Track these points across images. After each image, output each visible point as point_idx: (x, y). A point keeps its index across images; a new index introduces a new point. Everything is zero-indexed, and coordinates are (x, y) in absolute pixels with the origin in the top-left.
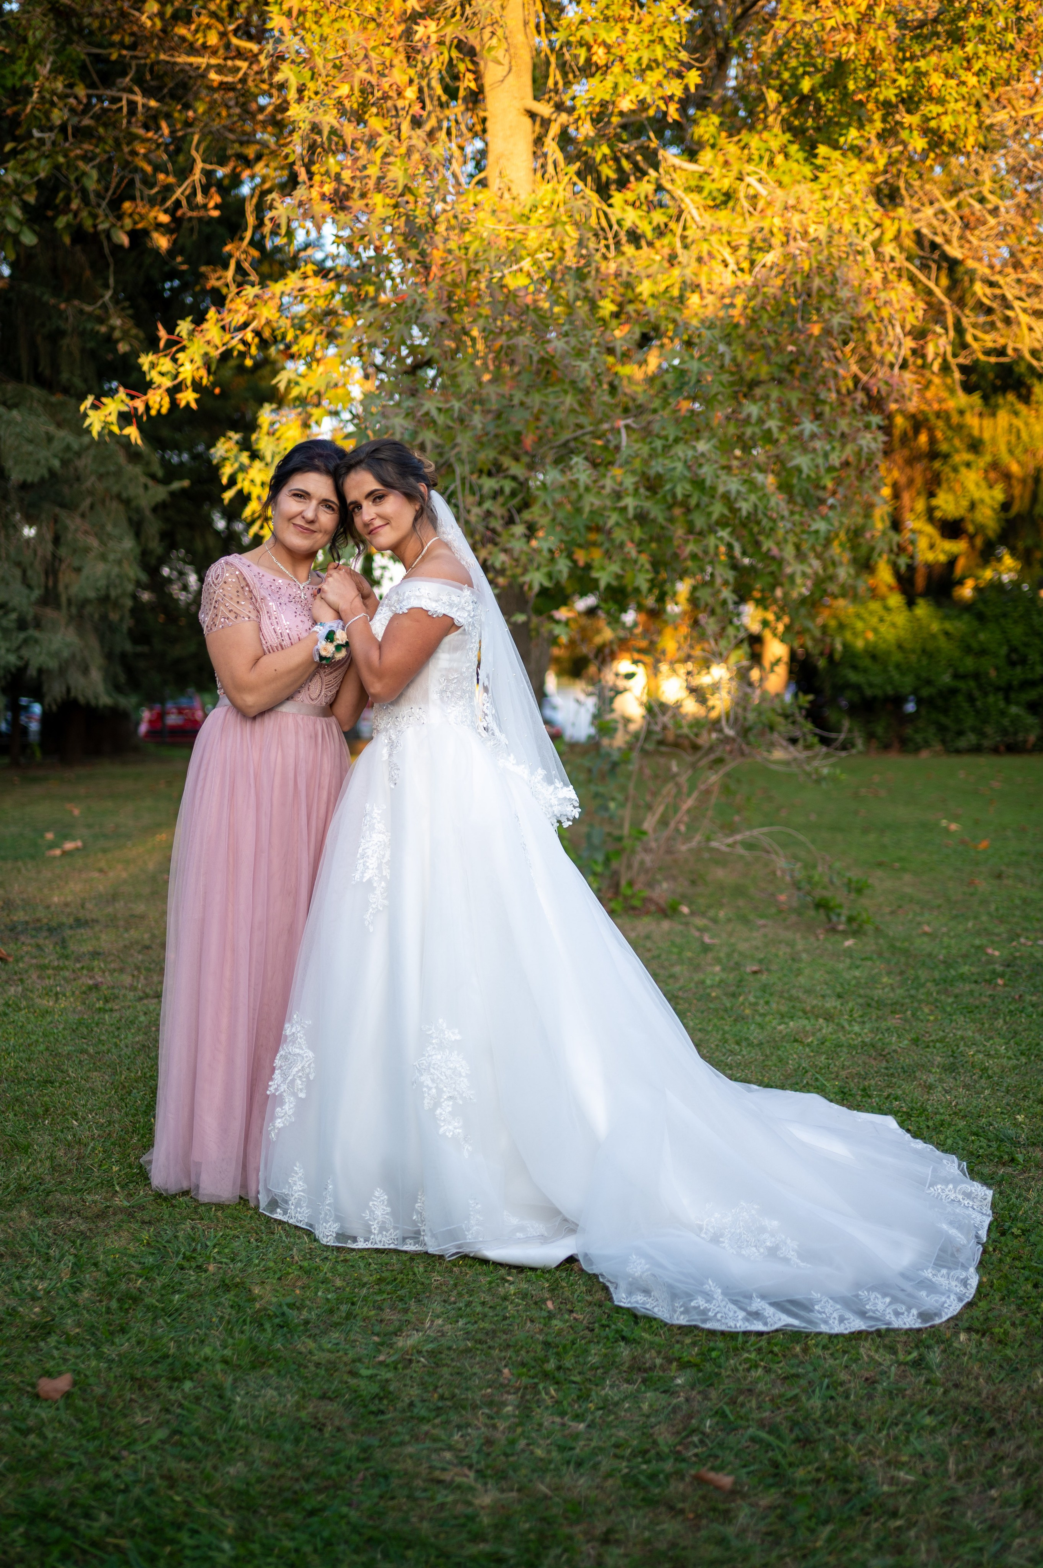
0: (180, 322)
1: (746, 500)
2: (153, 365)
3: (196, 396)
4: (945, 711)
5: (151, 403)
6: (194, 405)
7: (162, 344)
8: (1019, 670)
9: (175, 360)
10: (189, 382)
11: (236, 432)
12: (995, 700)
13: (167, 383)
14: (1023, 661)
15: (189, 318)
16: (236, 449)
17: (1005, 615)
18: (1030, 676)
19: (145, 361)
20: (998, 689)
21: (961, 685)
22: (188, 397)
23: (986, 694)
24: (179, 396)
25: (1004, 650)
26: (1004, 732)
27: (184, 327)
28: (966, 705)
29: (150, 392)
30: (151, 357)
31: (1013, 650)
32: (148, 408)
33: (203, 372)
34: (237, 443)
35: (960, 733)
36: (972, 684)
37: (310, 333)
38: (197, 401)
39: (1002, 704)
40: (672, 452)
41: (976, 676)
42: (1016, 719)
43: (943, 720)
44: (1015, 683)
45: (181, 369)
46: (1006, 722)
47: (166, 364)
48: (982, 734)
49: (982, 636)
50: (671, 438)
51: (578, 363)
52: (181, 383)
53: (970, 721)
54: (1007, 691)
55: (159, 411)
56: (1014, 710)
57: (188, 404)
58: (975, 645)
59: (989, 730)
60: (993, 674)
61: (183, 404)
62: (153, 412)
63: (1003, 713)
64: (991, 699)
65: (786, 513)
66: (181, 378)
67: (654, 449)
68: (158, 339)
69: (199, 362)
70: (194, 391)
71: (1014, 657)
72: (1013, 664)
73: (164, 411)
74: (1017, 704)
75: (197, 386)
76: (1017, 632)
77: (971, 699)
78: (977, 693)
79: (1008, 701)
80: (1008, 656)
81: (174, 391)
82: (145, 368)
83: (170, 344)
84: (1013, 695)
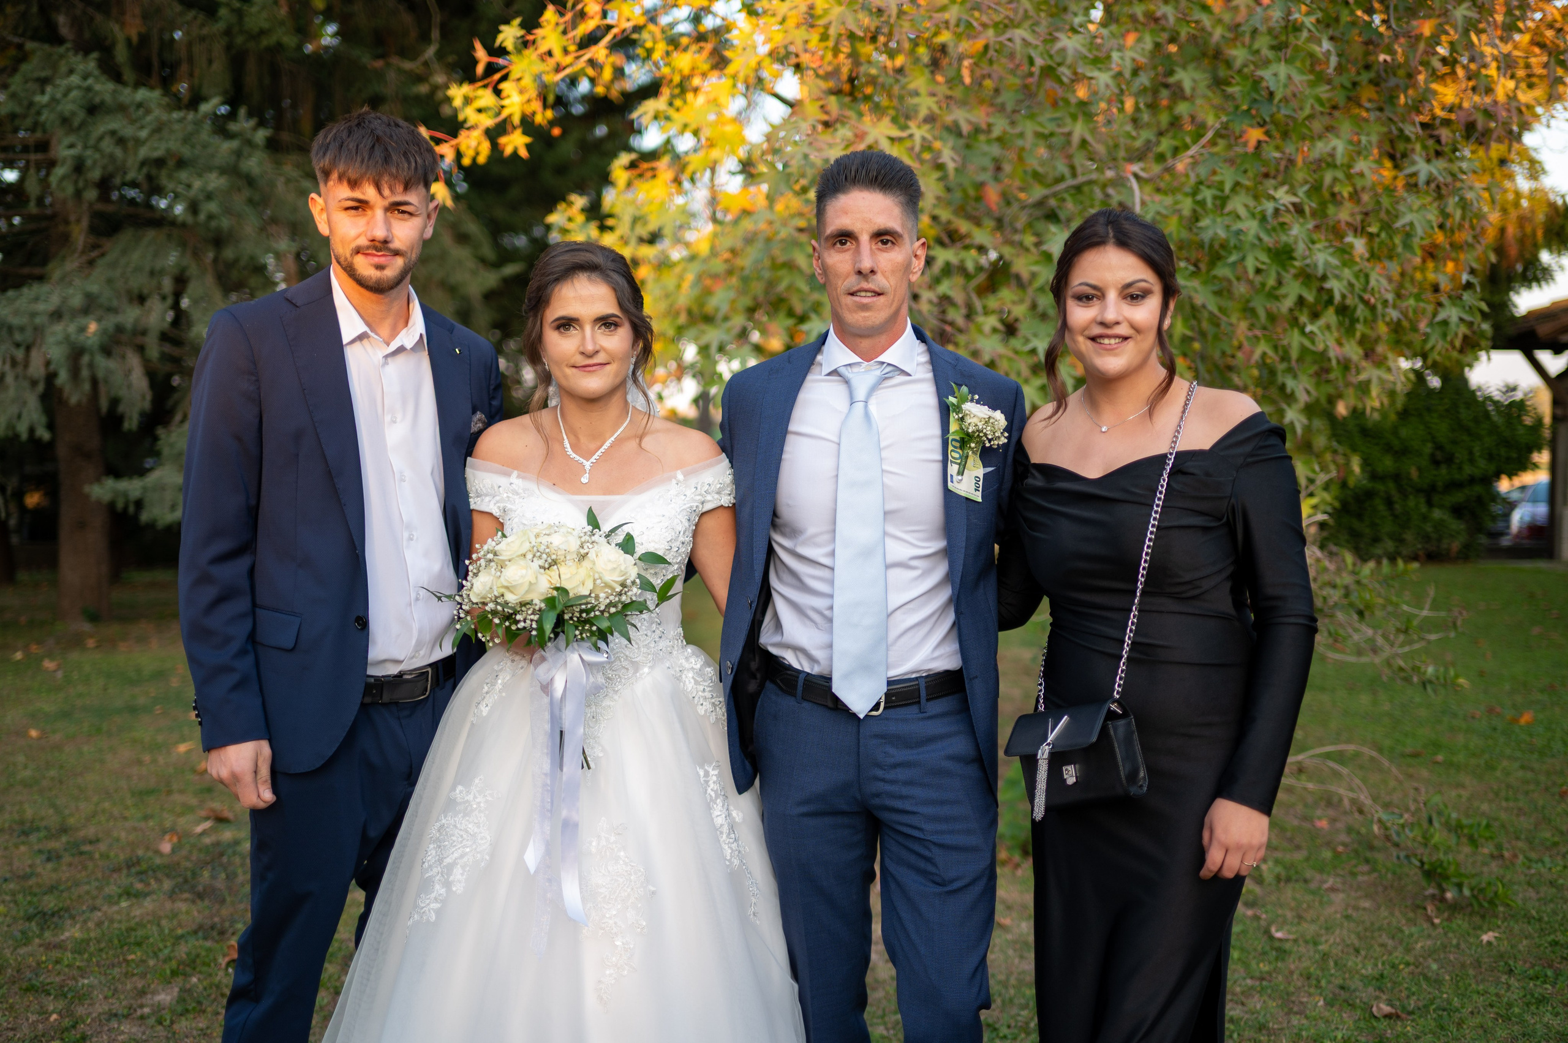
0: (503, 28)
1: (1338, 277)
2: (467, 101)
3: (527, 140)
4: (1360, 517)
5: (463, 148)
6: (523, 153)
7: (480, 69)
8: (1444, 471)
9: (498, 92)
10: (516, 120)
11: (581, 194)
12: (1416, 504)
13: (487, 121)
14: (1449, 460)
15: (517, 21)
16: (580, 218)
17: (1429, 410)
18: (1457, 476)
19: (457, 93)
20: (1419, 490)
21: (1380, 487)
22: (516, 142)
23: (1404, 495)
24: (503, 140)
25: (1428, 448)
26: (1427, 538)
27: (509, 34)
28: (1381, 507)
29: (463, 134)
30: (466, 89)
31: (1439, 447)
32: (459, 155)
33: (536, 106)
34: (583, 210)
35: (1376, 540)
36: (1391, 485)
37: (686, 49)
38: (528, 147)
39: (1424, 509)
40: (1229, 207)
41: (1397, 477)
42: (1439, 525)
43: (1356, 524)
44: (1440, 484)
45: (505, 102)
46: (1428, 528)
47: (486, 98)
48: (1401, 541)
49: (1404, 432)
50: (1228, 187)
51: (1095, 73)
52: (505, 121)
53: (1388, 526)
54: (1429, 493)
55: (474, 160)
56: (1437, 514)
57: (515, 154)
58: (1396, 443)
59: (1409, 536)
60: (1414, 473)
61: (508, 151)
62: (466, 161)
63: (1425, 518)
64: (1411, 503)
65: (1390, 297)
66: (505, 113)
67: (1202, 203)
68: (475, 62)
69: (533, 93)
70: (525, 133)
71: (1439, 455)
72: (1436, 463)
73: (482, 159)
74: (1441, 507)
75: (527, 124)
76: (1442, 429)
77: (1389, 503)
78: (1396, 497)
79: (1430, 504)
80: (1432, 455)
81: (494, 134)
82: (458, 102)
83: (491, 69)
84: (1436, 498)
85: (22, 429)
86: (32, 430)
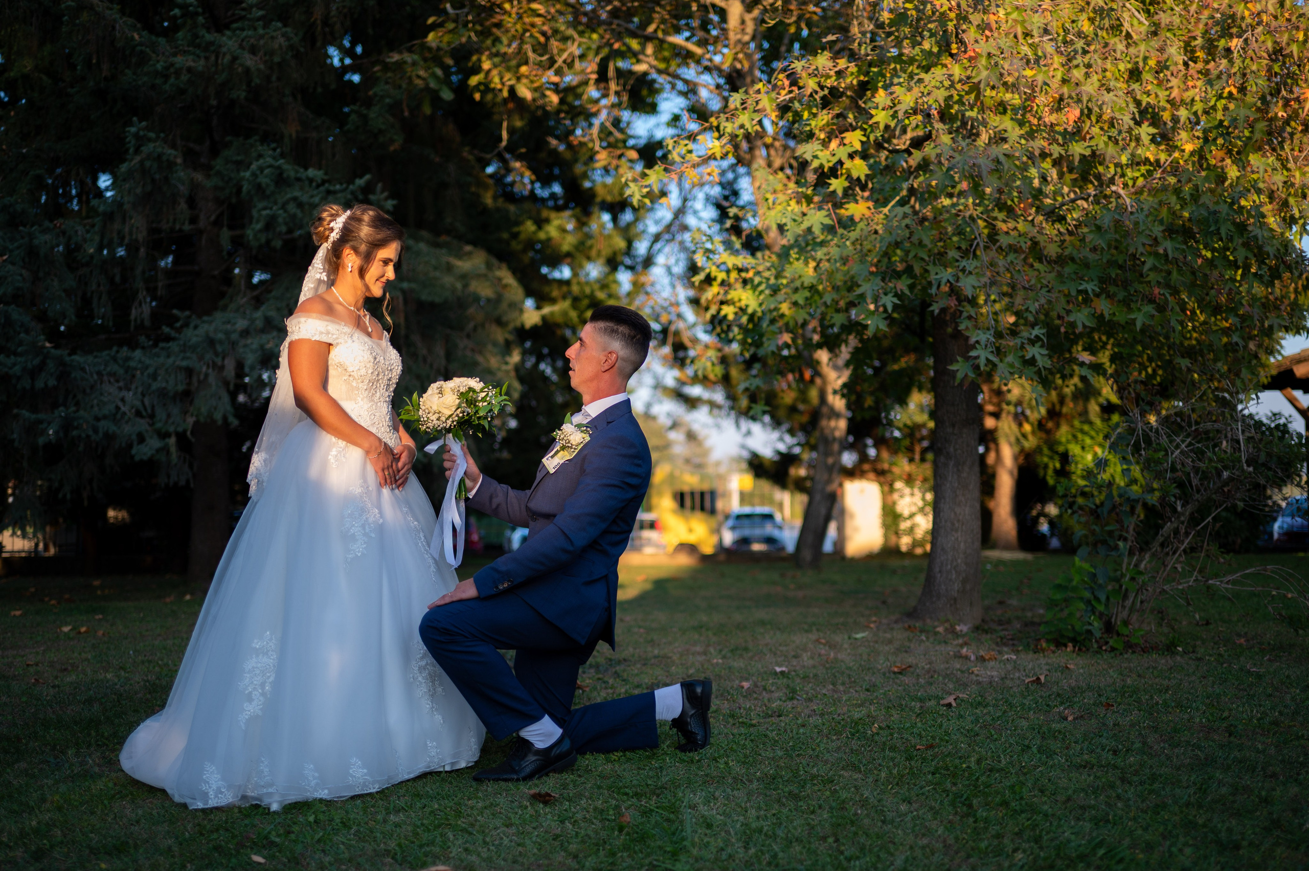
85: (218, 416)
86: (225, 418)
